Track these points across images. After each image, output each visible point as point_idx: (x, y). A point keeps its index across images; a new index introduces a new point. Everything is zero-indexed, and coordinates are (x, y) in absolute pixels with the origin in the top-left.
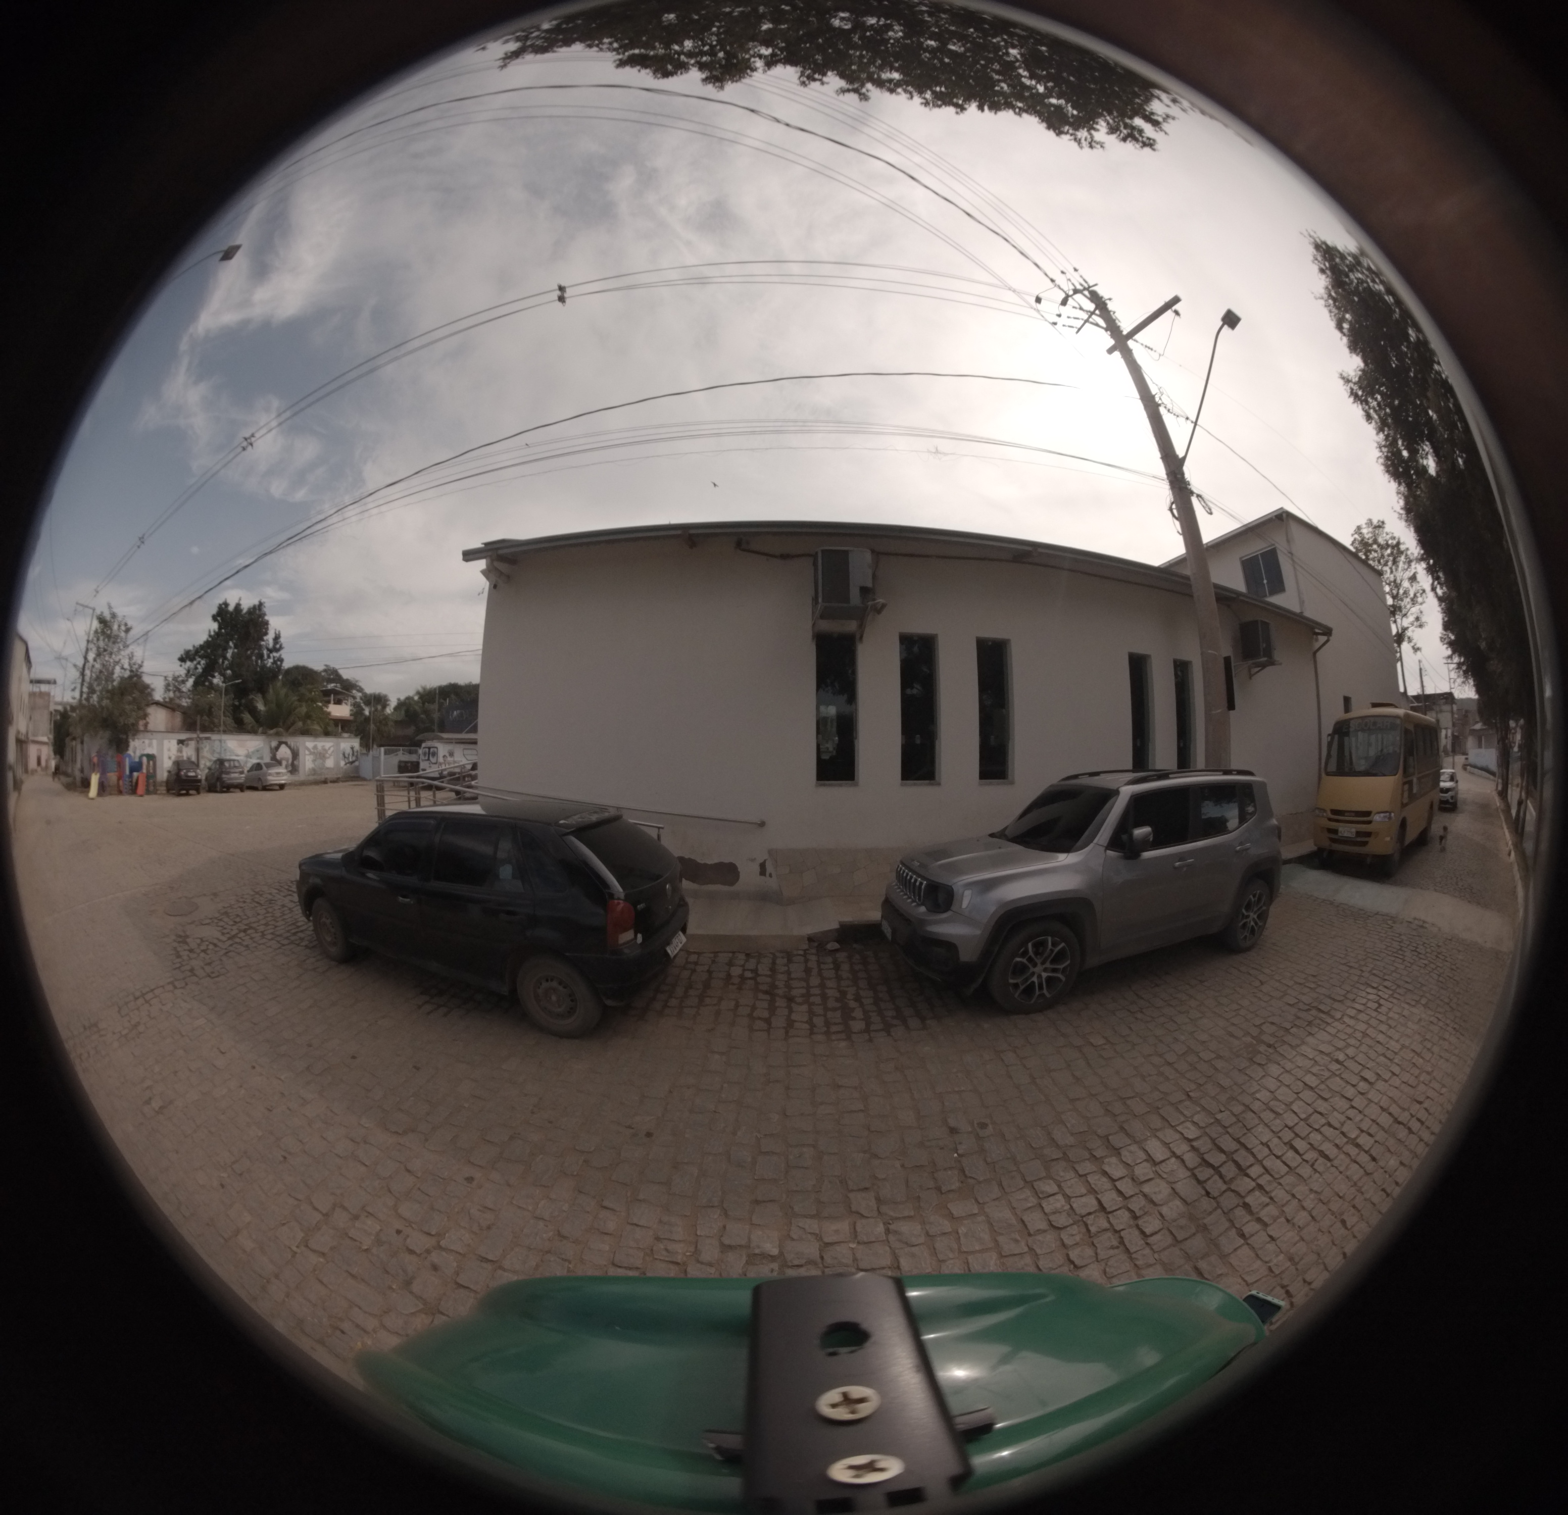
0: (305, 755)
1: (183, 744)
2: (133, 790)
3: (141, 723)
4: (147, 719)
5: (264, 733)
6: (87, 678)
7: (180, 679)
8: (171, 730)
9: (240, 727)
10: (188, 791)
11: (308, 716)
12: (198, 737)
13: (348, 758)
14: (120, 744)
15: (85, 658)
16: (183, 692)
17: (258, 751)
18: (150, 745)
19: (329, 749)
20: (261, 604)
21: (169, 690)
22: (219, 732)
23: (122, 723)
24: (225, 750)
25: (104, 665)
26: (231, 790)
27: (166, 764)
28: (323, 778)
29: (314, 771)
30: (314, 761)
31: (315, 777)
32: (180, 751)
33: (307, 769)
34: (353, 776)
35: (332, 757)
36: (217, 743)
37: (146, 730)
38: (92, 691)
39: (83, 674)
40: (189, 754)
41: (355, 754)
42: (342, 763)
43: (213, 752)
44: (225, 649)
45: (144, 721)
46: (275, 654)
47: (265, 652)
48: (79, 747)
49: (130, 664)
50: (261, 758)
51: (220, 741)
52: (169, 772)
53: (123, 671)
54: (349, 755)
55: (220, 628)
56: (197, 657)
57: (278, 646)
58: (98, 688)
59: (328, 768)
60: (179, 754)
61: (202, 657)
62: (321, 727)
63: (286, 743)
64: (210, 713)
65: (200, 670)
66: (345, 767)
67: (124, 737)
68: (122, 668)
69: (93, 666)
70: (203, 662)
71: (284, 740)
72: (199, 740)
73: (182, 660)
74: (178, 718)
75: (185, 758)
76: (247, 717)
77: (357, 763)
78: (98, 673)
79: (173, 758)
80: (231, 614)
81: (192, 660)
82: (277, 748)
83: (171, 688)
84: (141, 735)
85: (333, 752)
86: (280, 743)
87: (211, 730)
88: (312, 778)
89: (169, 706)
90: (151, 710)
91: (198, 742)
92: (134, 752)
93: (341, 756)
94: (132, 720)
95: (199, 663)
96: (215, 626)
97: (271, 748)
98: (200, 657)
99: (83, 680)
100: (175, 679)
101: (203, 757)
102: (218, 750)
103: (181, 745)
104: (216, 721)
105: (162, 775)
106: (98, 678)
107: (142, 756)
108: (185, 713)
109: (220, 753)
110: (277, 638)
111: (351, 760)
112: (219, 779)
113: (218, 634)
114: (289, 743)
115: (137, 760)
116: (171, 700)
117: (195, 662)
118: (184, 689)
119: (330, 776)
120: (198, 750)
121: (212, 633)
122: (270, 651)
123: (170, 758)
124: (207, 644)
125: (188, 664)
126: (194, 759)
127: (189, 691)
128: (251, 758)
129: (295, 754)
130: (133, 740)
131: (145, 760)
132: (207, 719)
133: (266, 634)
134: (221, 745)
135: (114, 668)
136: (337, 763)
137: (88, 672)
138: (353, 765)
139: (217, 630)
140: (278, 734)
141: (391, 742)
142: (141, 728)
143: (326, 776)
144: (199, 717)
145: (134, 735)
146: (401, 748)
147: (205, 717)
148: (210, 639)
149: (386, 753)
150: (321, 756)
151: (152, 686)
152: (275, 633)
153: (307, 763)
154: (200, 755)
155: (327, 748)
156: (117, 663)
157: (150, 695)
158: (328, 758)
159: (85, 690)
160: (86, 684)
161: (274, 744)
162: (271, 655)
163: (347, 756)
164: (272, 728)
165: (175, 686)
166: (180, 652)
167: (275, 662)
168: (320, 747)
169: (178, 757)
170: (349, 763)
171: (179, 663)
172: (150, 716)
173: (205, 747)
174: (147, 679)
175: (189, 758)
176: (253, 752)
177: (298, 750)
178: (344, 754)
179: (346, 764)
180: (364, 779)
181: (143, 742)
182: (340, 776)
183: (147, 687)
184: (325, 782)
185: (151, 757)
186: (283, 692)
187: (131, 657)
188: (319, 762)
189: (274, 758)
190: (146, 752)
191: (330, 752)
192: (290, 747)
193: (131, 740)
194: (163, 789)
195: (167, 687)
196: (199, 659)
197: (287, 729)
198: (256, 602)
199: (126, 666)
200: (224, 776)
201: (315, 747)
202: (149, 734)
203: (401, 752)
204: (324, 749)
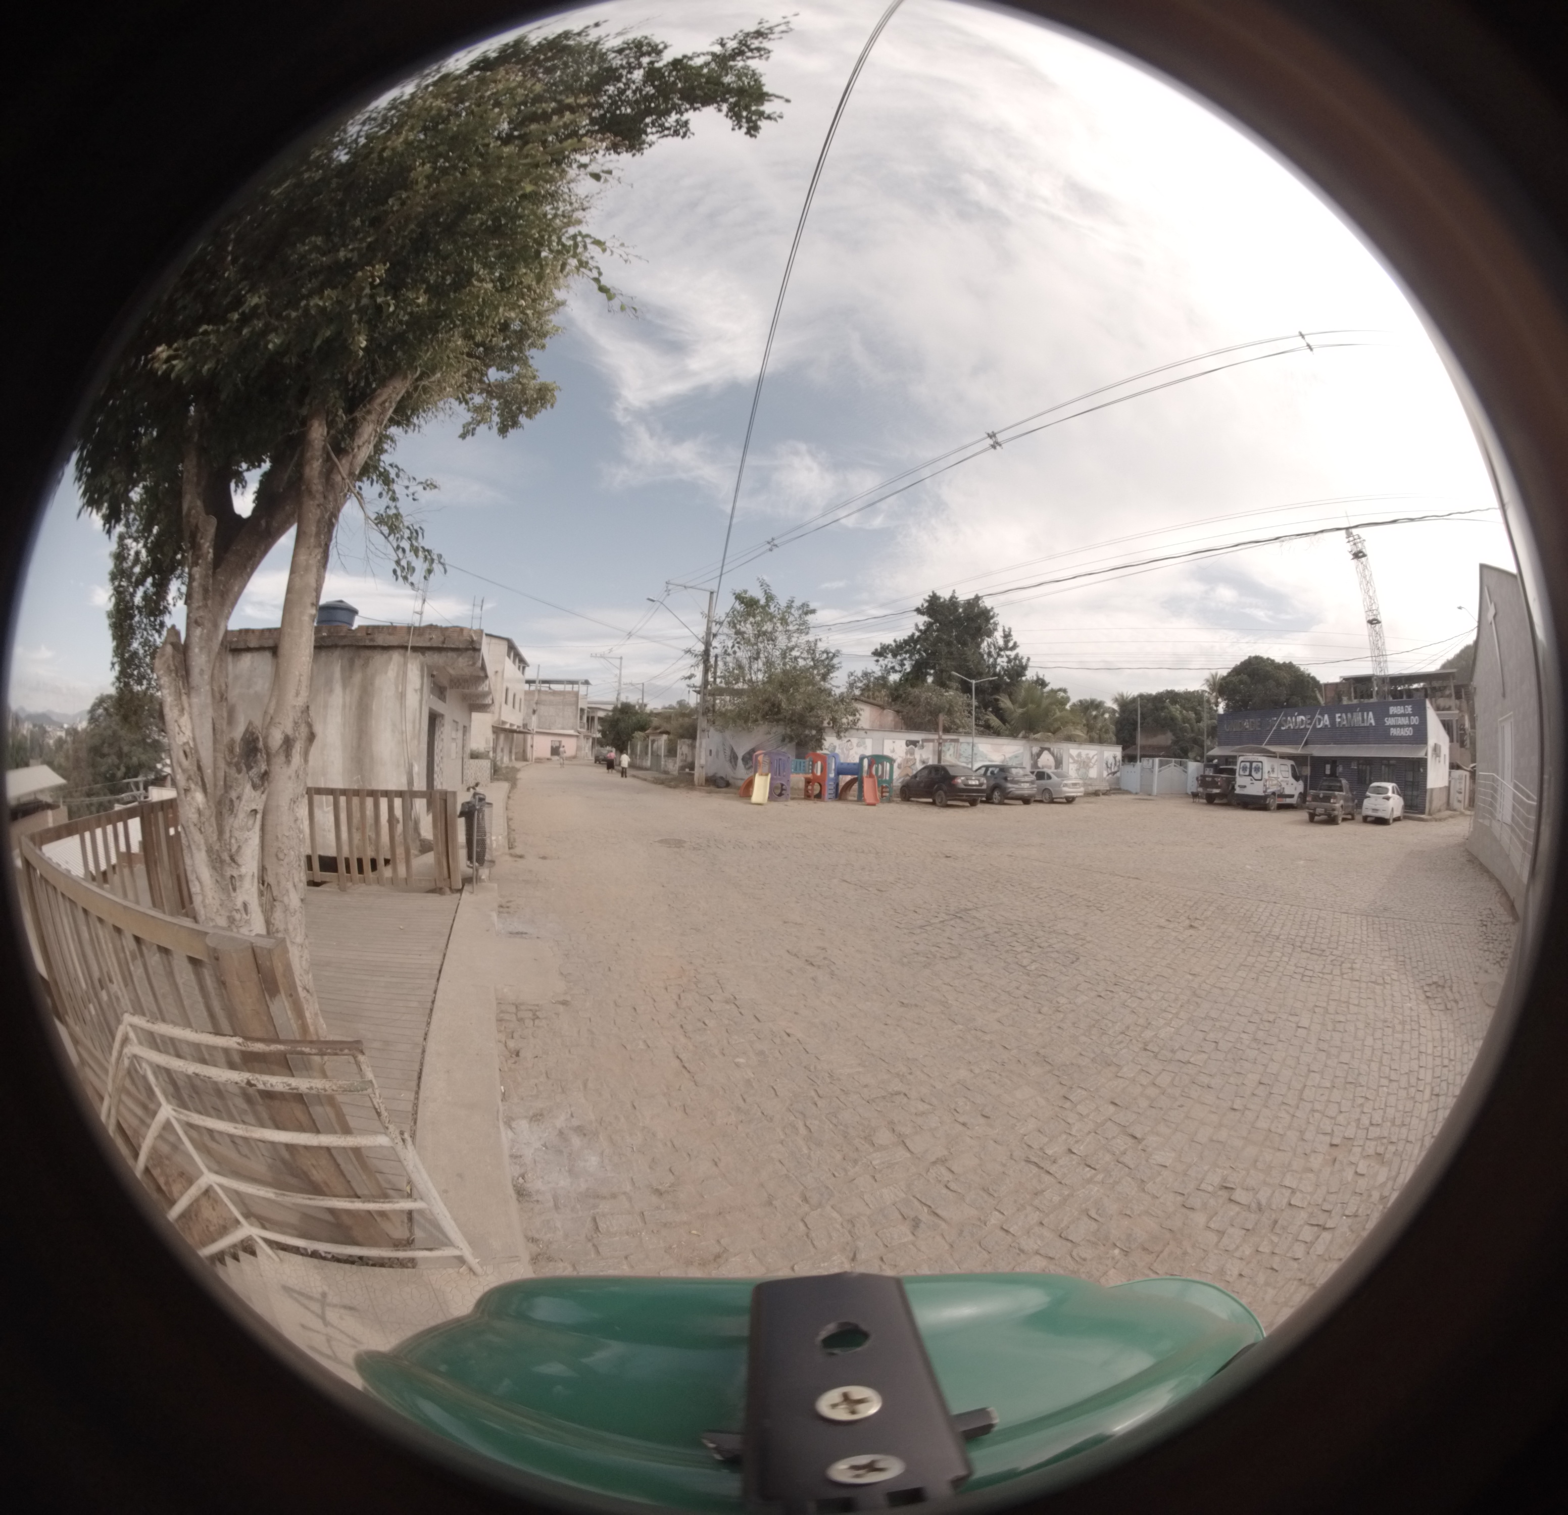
0: (1069, 763)
1: (915, 745)
5: (1023, 738)
12: (941, 738)
13: (1110, 768)
17: (1016, 757)
19: (1093, 757)
22: (968, 734)
24: (976, 754)
30: (1078, 770)
32: (910, 751)
33: (1072, 780)
34: (1116, 789)
35: (1095, 767)
36: (964, 746)
37: (856, 728)
40: (924, 756)
41: (1118, 764)
42: (1105, 774)
43: (958, 755)
51: (970, 744)
54: (1111, 765)
59: (1091, 779)
60: (909, 756)
63: (1049, 750)
66: (1108, 778)
67: (818, 735)
71: (1047, 745)
72: (940, 742)
73: (879, 655)
74: (893, 715)
77: (1118, 774)
80: (944, 606)
82: (1039, 754)
85: (1096, 760)
86: (1043, 749)
91: (938, 743)
93: (1104, 765)
97: (1032, 755)
107: (863, 757)
110: (1008, 635)
111: (1112, 770)
114: (1052, 750)
126: (931, 762)
129: (1059, 763)
133: (993, 629)
136: (1099, 774)
138: (1115, 776)
140: (1044, 740)
143: (1097, 788)
145: (833, 733)
150: (1084, 764)
152: (1005, 630)
153: (1072, 772)
155: (1091, 756)
157: (829, 690)
158: (1092, 767)
161: (1034, 749)
164: (1035, 733)
168: (1084, 756)
170: (1110, 774)
171: (875, 657)
173: (949, 750)
175: (923, 762)
176: (1011, 758)
177: (1063, 757)
178: (1107, 764)
179: (1108, 775)
180: (1133, 794)
188: (1082, 771)
189: (1035, 765)
191: (1093, 761)
192: (1052, 754)
194: (895, 795)
201: (1080, 755)
204: (1089, 758)
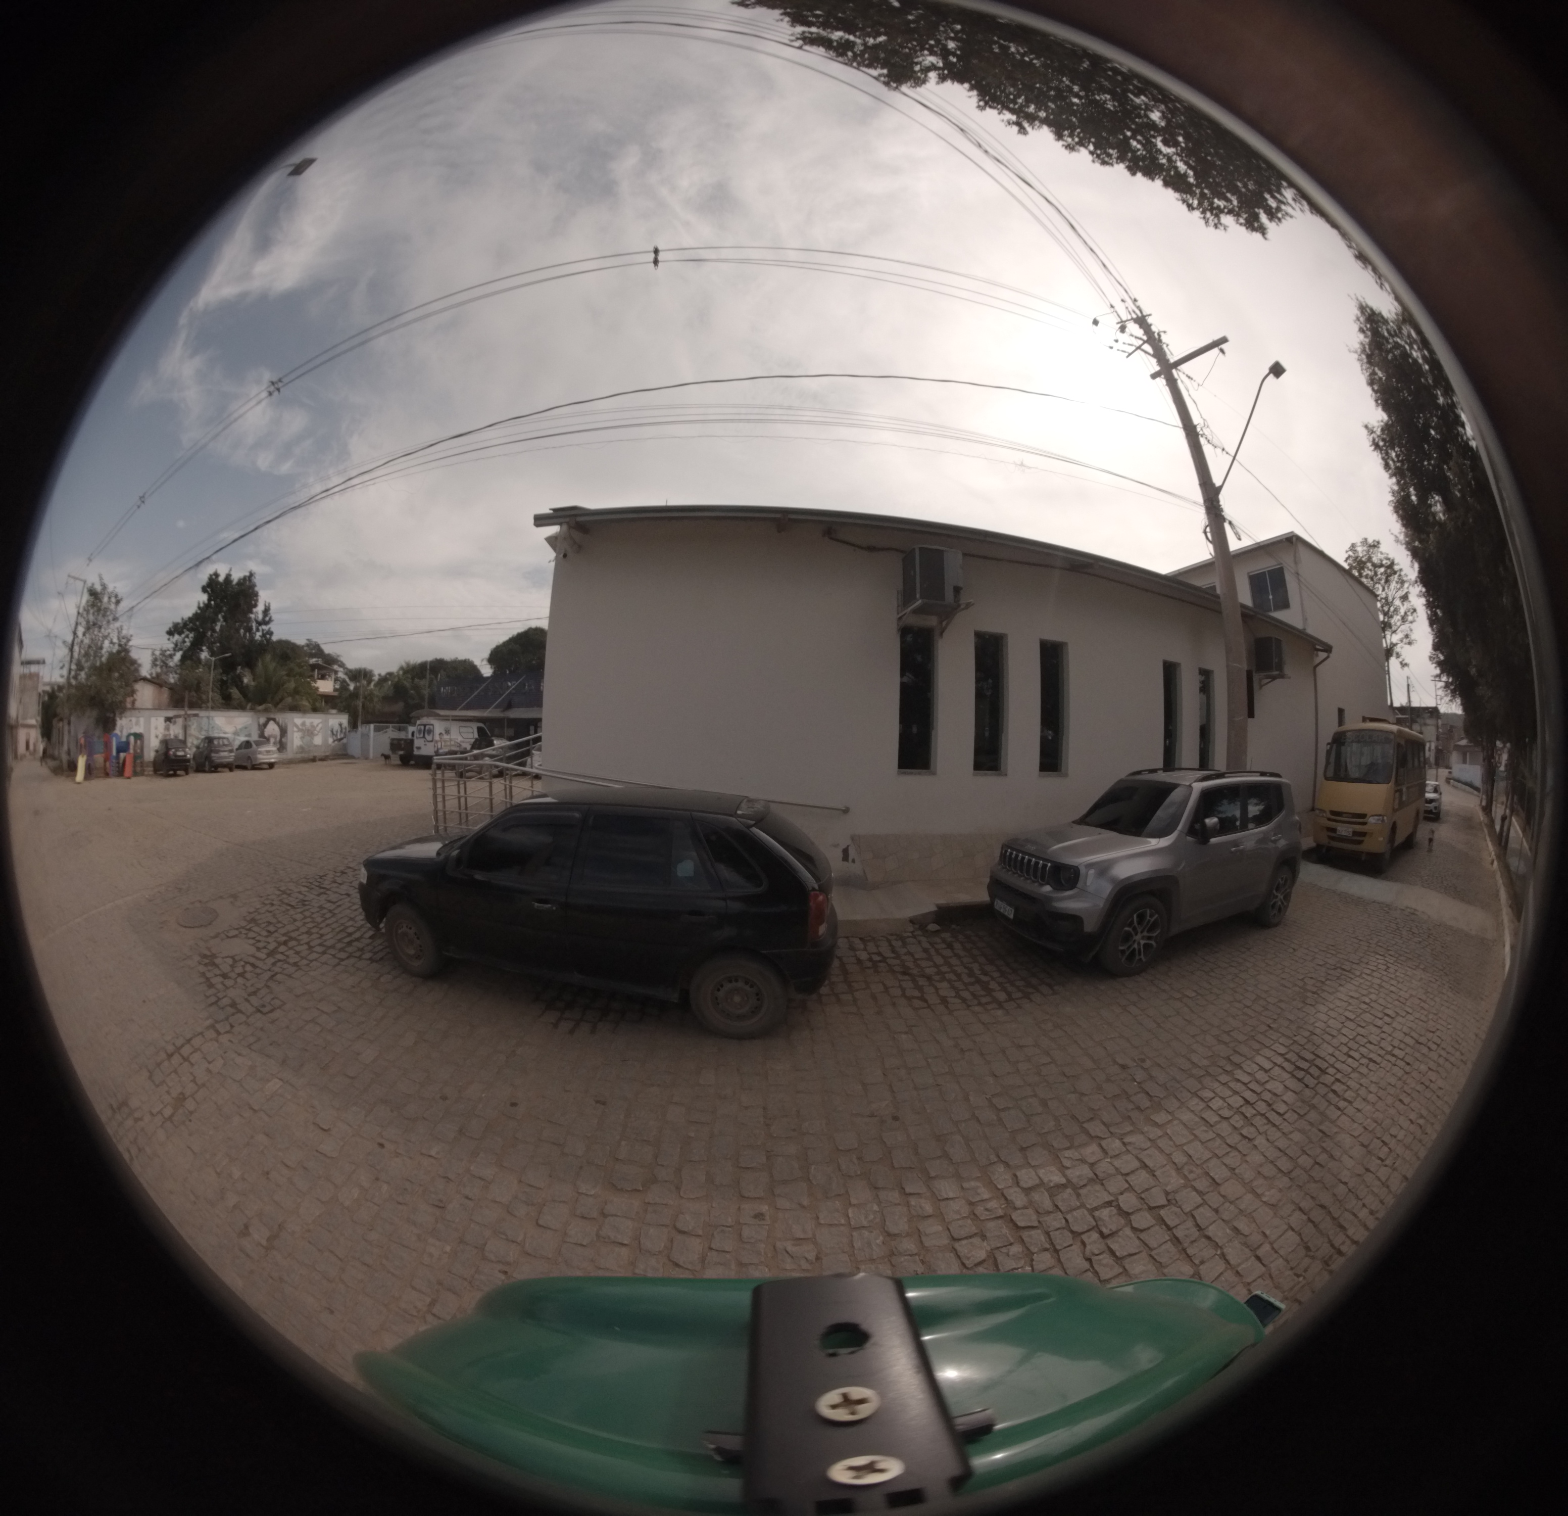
0: (294, 731)
1: (170, 722)
2: (120, 773)
3: (129, 700)
4: (135, 696)
5: (252, 709)
6: (76, 655)
7: (168, 653)
8: (158, 708)
9: (227, 703)
10: (175, 771)
11: (296, 692)
12: (186, 714)
13: (337, 735)
14: (107, 724)
15: (75, 633)
16: (170, 667)
17: (246, 728)
18: (137, 723)
19: (317, 726)
20: (251, 575)
21: (156, 665)
22: (207, 708)
23: (110, 701)
24: (213, 727)
25: (92, 640)
26: (219, 769)
27: (153, 744)
28: (311, 755)
29: (302, 749)
30: (302, 738)
31: (303, 755)
32: (167, 729)
33: (295, 746)
34: (341, 754)
35: (320, 734)
36: (205, 720)
37: (133, 708)
38: (80, 667)
39: (71, 650)
40: (177, 732)
41: (344, 730)
42: (330, 740)
43: (200, 729)
44: (215, 621)
45: (132, 698)
46: (264, 627)
47: (254, 625)
48: (66, 728)
49: (119, 638)
50: (249, 735)
51: (208, 717)
52: (157, 751)
53: (111, 645)
54: (337, 732)
55: (209, 600)
56: (185, 630)
57: (267, 619)
58: (87, 665)
59: (316, 746)
60: (167, 733)
61: (190, 630)
62: (309, 702)
63: (274, 720)
64: (198, 688)
65: (188, 644)
66: (333, 744)
67: (112, 715)
68: (112, 642)
69: (82, 641)
70: (191, 635)
71: (272, 716)
72: (186, 718)
73: (170, 633)
74: (165, 694)
75: (172, 737)
76: (235, 692)
77: (345, 741)
78: (86, 649)
79: (160, 737)
80: (221, 584)
81: (180, 634)
82: (265, 725)
83: (158, 663)
84: (128, 713)
85: (321, 728)
86: (269, 720)
87: (200, 707)
88: (299, 756)
89: (156, 681)
90: (139, 686)
91: (186, 719)
92: (121, 732)
93: (329, 732)
94: (119, 698)
95: (187, 636)
96: (204, 598)
97: (259, 725)
98: (188, 630)
99: (72, 657)
100: (163, 652)
101: (191, 735)
102: (206, 728)
103: (168, 723)
104: (204, 697)
105: (150, 755)
106: (87, 655)
107: (129, 735)
108: (172, 689)
109: (207, 731)
110: (266, 611)
111: (339, 737)
112: (208, 758)
113: (207, 606)
114: (277, 720)
115: (124, 739)
116: (158, 675)
117: (183, 636)
118: (171, 664)
119: (319, 754)
120: (185, 728)
121: (202, 605)
122: (259, 623)
123: (157, 737)
124: (196, 617)
125: (177, 637)
126: (181, 737)
127: (177, 666)
128: (238, 735)
129: (283, 731)
130: (121, 719)
131: (132, 739)
132: (195, 695)
133: (255, 606)
134: (209, 723)
135: (103, 642)
136: (325, 740)
137: (76, 648)
138: (341, 742)
139: (206, 602)
140: (266, 710)
141: (381, 719)
142: (129, 705)
143: (315, 754)
144: (187, 692)
145: (121, 713)
146: (391, 725)
147: (193, 693)
148: (199, 611)
149: (377, 730)
150: (309, 732)
151: (139, 662)
152: (265, 605)
153: (295, 740)
154: (188, 732)
155: (315, 724)
156: (105, 637)
157: (137, 670)
158: (317, 735)
159: (74, 667)
160: (74, 661)
161: (262, 720)
162: (260, 628)
163: (335, 733)
164: (260, 704)
165: (163, 662)
166: (169, 625)
167: (264, 635)
168: (308, 724)
169: (165, 735)
170: (337, 740)
171: (167, 636)
172: (138, 694)
173: (193, 724)
174: (134, 655)
175: (176, 737)
176: (241, 730)
177: (286, 727)
178: (332, 731)
179: (334, 741)
180: (353, 757)
181: (131, 720)
182: (327, 754)
183: (134, 662)
184: (314, 760)
185: (139, 736)
186: (272, 666)
187: (120, 630)
188: (307, 739)
189: (262, 735)
190: (132, 731)
191: (318, 729)
192: (278, 724)
193: (118, 719)
194: (150, 770)
195: (154, 664)
196: (187, 633)
197: (276, 705)
198: (247, 574)
199: (115, 640)
200: (213, 755)
201: (303, 724)
202: (137, 712)
203: (391, 728)
204: (312, 726)
